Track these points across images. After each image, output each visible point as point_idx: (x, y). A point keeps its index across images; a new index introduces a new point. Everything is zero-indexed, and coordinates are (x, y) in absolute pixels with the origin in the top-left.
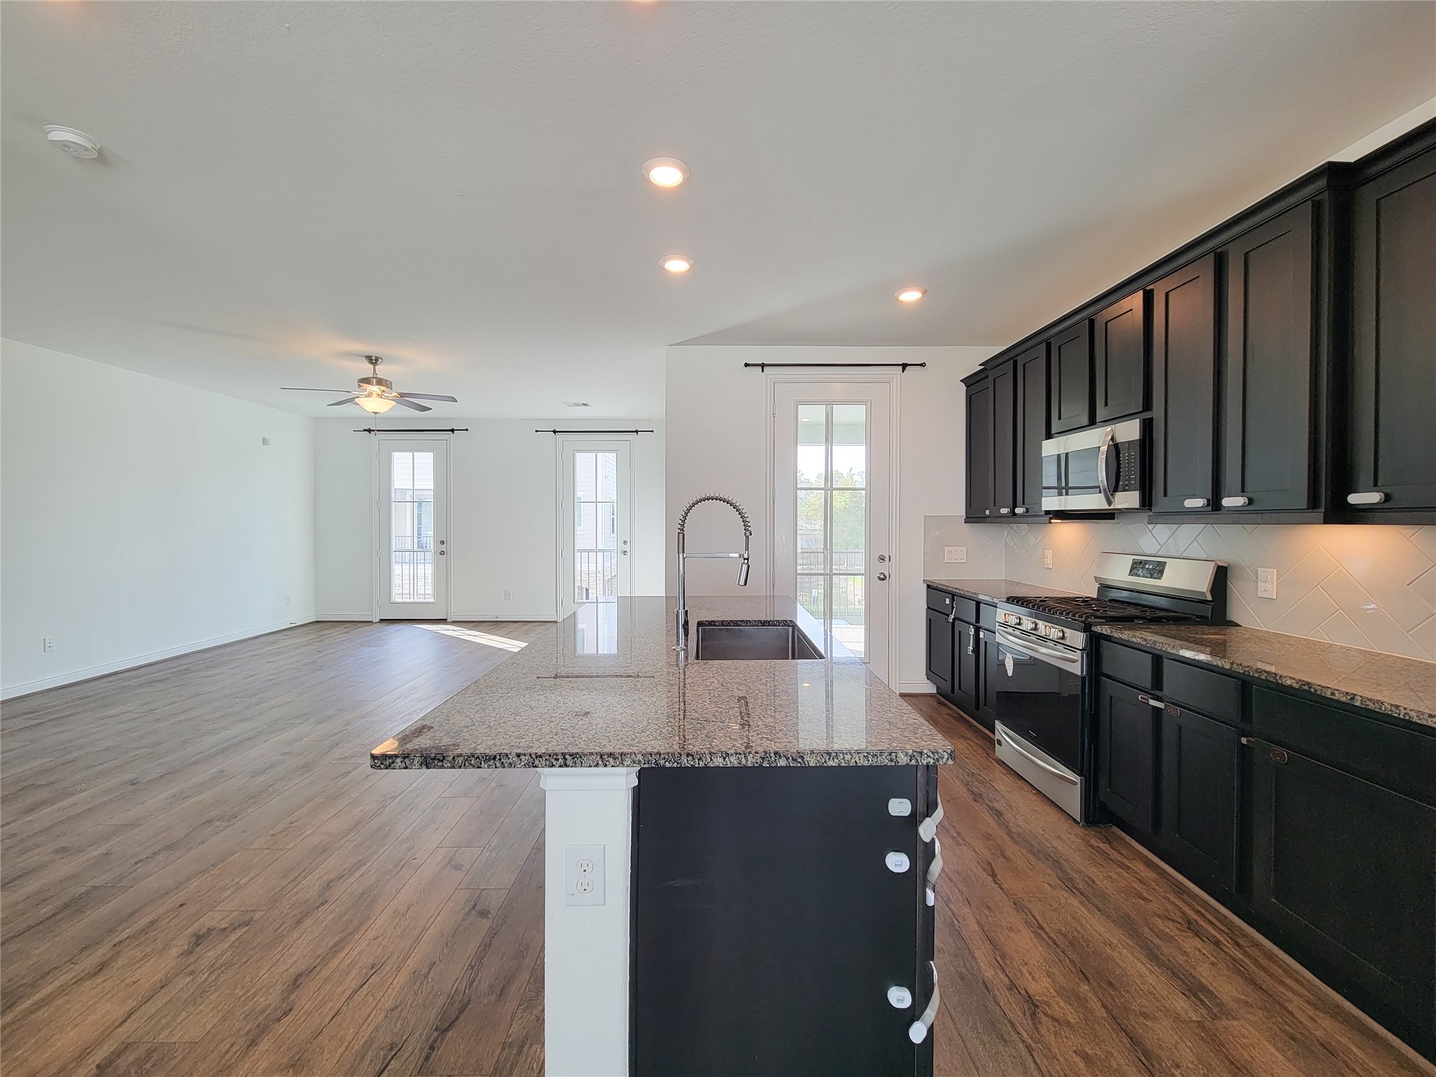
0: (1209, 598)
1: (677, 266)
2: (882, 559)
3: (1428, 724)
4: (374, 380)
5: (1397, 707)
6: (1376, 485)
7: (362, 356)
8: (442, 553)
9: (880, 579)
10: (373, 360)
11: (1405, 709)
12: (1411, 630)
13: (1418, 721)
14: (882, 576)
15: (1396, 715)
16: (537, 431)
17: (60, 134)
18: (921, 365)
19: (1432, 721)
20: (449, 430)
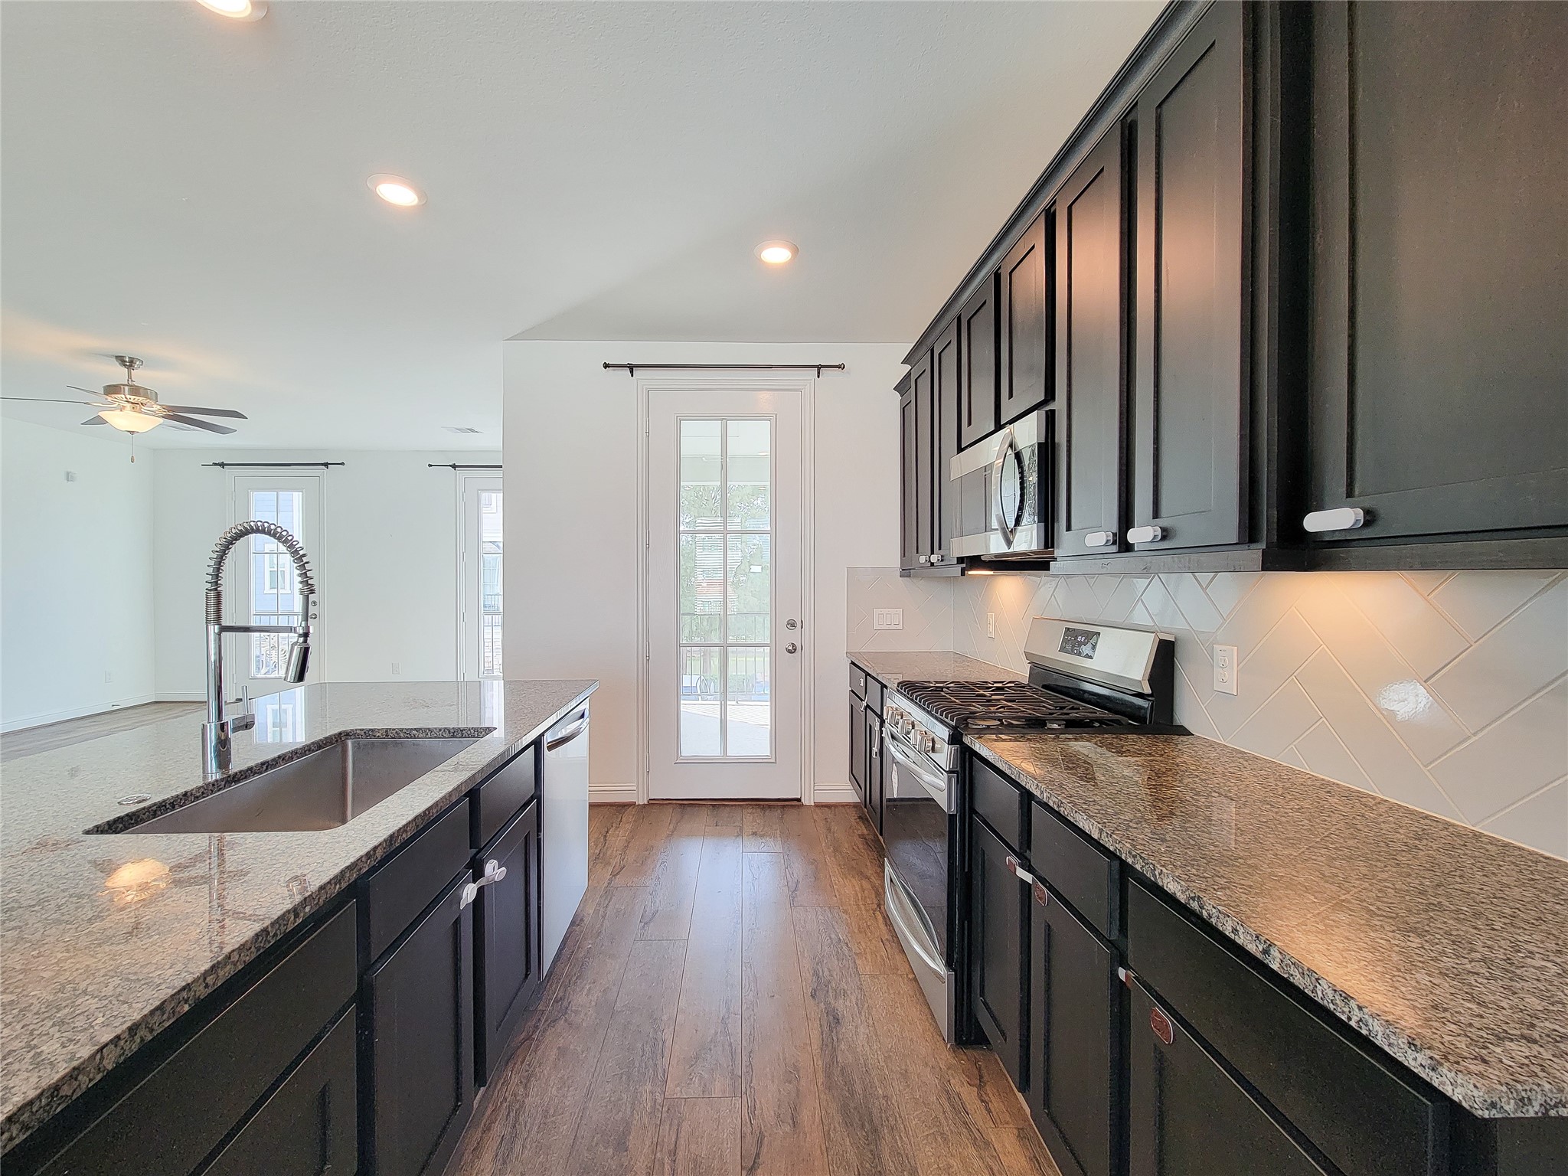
0: (1147, 690)
1: (398, 194)
2: (792, 624)
3: (1406, 1064)
4: (127, 388)
5: (1347, 998)
6: (1350, 494)
7: (111, 356)
8: (314, 617)
9: (789, 651)
10: (129, 363)
11: (1360, 1008)
12: (1431, 763)
13: (1386, 1048)
14: (790, 648)
15: (1344, 1018)
16: (430, 466)
18: (838, 367)
19: (1415, 1059)
20: (322, 464)
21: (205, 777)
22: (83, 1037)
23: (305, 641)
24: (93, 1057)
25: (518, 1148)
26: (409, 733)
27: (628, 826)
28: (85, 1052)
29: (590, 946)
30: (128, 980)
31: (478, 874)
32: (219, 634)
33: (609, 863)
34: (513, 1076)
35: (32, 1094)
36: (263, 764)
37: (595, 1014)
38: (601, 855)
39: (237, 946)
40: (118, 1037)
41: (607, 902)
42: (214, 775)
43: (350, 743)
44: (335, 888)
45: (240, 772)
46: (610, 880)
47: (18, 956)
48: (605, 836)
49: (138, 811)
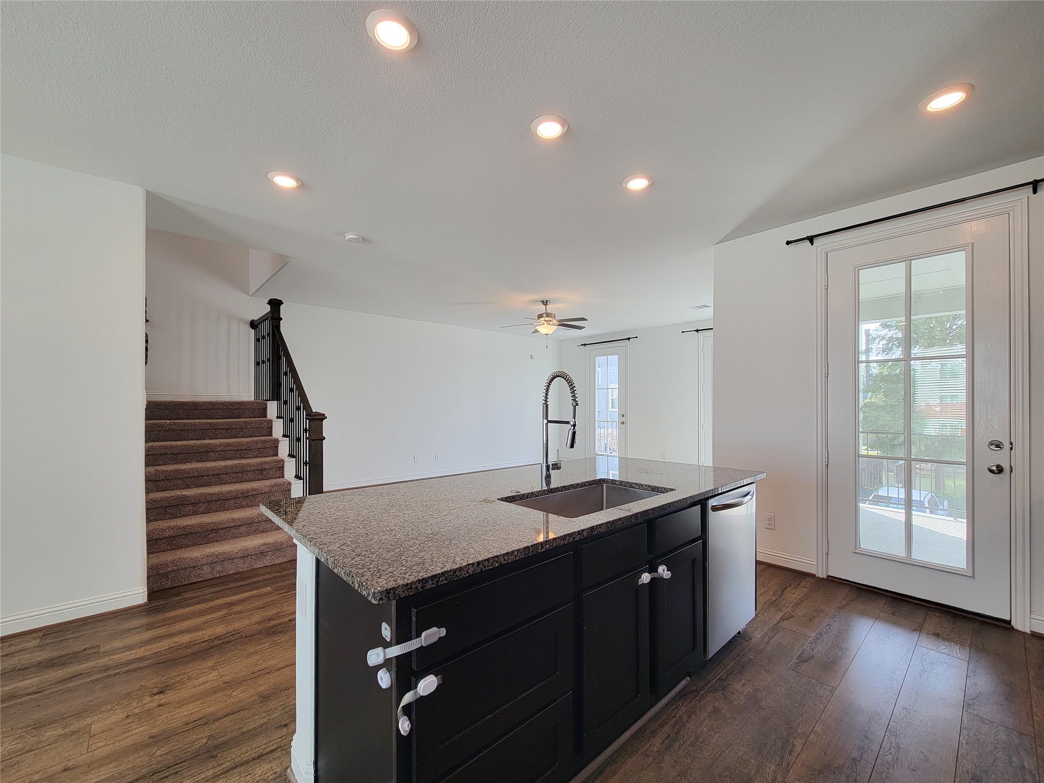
1: (638, 184)
2: (996, 445)
4: (545, 315)
7: (539, 301)
8: (623, 423)
9: (991, 471)
10: (545, 303)
14: (996, 469)
17: (349, 236)
20: (627, 339)
21: (542, 488)
22: (466, 560)
23: (574, 428)
24: (466, 566)
25: (676, 746)
26: (631, 485)
27: (805, 590)
28: (464, 564)
29: (752, 657)
30: (484, 548)
31: (653, 569)
32: (547, 424)
33: (781, 610)
34: (683, 707)
35: (449, 569)
36: (563, 487)
37: (744, 700)
38: (776, 602)
39: (517, 549)
40: (473, 563)
41: (772, 635)
42: (545, 488)
43: (604, 485)
44: (561, 542)
45: (554, 488)
46: (779, 622)
47: (464, 532)
48: (783, 591)
49: (515, 496)
